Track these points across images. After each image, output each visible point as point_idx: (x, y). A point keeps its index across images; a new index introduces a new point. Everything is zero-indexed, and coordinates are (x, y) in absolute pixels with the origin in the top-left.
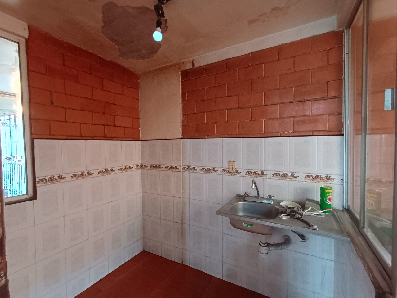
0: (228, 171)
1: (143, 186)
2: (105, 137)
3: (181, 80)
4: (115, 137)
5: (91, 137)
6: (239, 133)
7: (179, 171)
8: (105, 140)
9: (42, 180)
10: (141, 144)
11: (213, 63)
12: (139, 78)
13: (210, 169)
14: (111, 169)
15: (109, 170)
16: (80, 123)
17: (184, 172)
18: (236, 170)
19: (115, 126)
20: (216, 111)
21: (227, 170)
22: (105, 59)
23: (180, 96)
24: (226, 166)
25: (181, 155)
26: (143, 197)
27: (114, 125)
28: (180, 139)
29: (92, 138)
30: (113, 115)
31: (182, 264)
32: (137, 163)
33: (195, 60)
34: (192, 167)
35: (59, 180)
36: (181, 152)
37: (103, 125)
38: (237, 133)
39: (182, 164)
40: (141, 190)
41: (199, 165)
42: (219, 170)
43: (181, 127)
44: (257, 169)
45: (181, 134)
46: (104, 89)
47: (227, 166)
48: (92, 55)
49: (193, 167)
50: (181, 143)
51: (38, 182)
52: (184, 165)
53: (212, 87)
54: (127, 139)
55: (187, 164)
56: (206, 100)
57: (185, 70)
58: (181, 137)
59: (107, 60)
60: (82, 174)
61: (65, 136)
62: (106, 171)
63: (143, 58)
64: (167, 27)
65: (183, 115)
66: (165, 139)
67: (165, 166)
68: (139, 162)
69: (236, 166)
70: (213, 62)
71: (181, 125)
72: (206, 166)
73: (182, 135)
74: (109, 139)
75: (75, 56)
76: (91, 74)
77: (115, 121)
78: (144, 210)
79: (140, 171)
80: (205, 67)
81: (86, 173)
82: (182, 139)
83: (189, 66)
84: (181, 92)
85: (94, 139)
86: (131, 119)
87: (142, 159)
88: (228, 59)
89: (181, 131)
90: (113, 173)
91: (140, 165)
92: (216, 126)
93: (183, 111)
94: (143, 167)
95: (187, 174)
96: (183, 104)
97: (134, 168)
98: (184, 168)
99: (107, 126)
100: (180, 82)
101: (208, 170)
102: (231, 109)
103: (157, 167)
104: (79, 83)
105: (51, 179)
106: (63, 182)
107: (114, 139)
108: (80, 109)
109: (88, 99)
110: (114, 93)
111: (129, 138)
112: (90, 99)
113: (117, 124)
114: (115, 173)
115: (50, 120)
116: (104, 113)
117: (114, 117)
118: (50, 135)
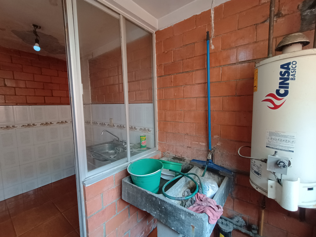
2: (45, 103)
3: (89, 66)
4: (53, 103)
7: (90, 124)
8: (45, 105)
9: (2, 128)
13: (103, 123)
14: (50, 123)
16: (26, 96)
17: (93, 125)
18: (113, 124)
19: (52, 96)
21: (110, 124)
29: (35, 104)
30: (51, 90)
35: (13, 128)
37: (43, 96)
41: (99, 121)
42: (107, 124)
43: (90, 96)
45: (91, 101)
46: (43, 74)
50: (91, 107)
52: (93, 121)
54: (63, 104)
57: (91, 59)
60: (29, 125)
61: (16, 103)
62: (47, 124)
74: (47, 104)
75: (19, 56)
76: (32, 66)
77: (52, 93)
81: (31, 124)
82: (91, 104)
84: (89, 74)
86: (66, 91)
89: (91, 99)
98: (93, 123)
99: (46, 97)
104: (23, 72)
105: (8, 127)
106: (15, 129)
107: (52, 104)
108: (25, 87)
109: (31, 81)
110: (51, 76)
111: (65, 103)
112: (33, 81)
113: (54, 95)
114: (53, 125)
115: (4, 95)
116: (44, 89)
117: (52, 91)
118: (5, 103)
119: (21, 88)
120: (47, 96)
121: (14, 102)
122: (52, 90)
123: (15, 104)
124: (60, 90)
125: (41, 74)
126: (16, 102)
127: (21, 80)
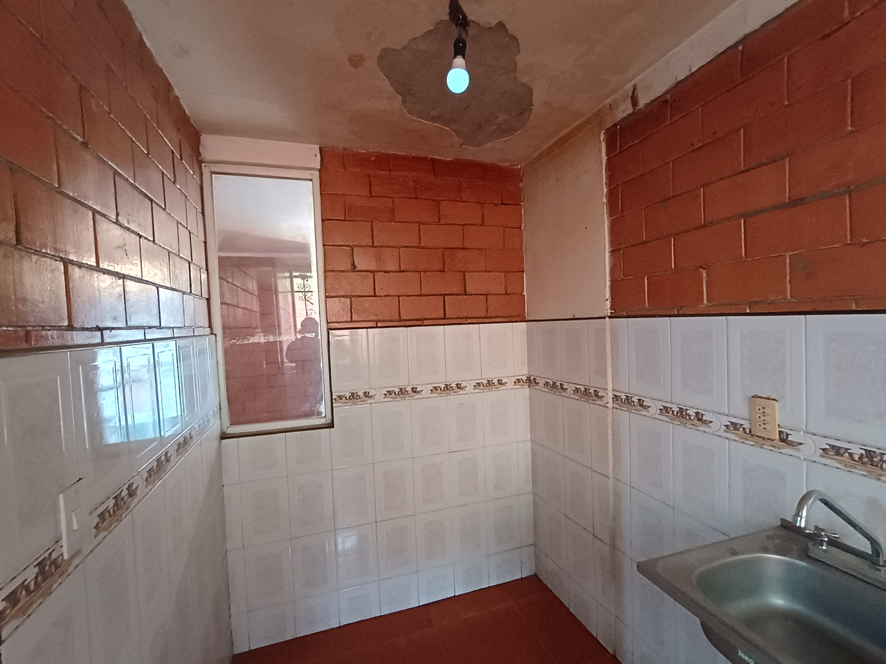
0: (748, 431)
1: (533, 429)
2: (445, 320)
3: (608, 154)
4: (467, 318)
5: (418, 320)
6: (791, 297)
7: (602, 403)
8: (444, 325)
9: (340, 397)
10: (527, 330)
11: (692, 74)
12: (522, 177)
13: (688, 412)
14: (457, 384)
15: (454, 385)
16: (399, 296)
17: (617, 408)
18: (781, 432)
19: (465, 293)
20: (704, 226)
21: (747, 425)
22: (444, 159)
23: (605, 200)
24: (741, 411)
25: (609, 362)
26: (534, 452)
27: (463, 293)
28: (604, 318)
29: (420, 322)
30: (461, 272)
31: (614, 656)
32: (518, 374)
33: (638, 88)
34: (635, 399)
35: (364, 398)
36: (609, 355)
37: (441, 295)
38: (785, 298)
39: (610, 388)
40: (528, 436)
41: (655, 396)
42: (719, 423)
43: (608, 284)
44: (879, 445)
45: (608, 304)
46: (442, 221)
47: (745, 414)
48: (418, 160)
49: (639, 400)
50: (608, 328)
51: (335, 399)
52: (617, 391)
53: (693, 151)
54: (494, 320)
55: (625, 389)
56: (673, 197)
57: (615, 125)
58: (609, 312)
59: (448, 161)
60: (402, 392)
61: (374, 321)
62: (447, 387)
63: (511, 131)
64: (514, 38)
65: (612, 252)
66: (572, 317)
67: (573, 387)
68: (523, 372)
69: (780, 416)
70: (694, 70)
71: (608, 278)
72: (673, 401)
73: (612, 308)
74: (453, 321)
75: (388, 173)
76: (416, 198)
77: (465, 283)
78: (534, 483)
79: (525, 391)
80: (668, 97)
81: (409, 389)
82: (610, 317)
83: (625, 110)
84: (605, 190)
85: (424, 324)
86: (503, 274)
87: (530, 363)
88: (746, 38)
89: (608, 295)
90: (461, 392)
91: (524, 378)
92: (704, 275)
93: (612, 242)
94: (531, 381)
95: (624, 415)
96: (612, 221)
97: (510, 385)
98: (616, 398)
99: (450, 297)
100: (604, 162)
101: (682, 414)
102: (757, 212)
103: (557, 386)
104: (395, 222)
105: (354, 396)
106: (371, 404)
107: (464, 321)
108: (398, 269)
109: (412, 247)
110: (463, 225)
111: (498, 317)
112: (416, 247)
113: (469, 290)
114: (465, 392)
115: (351, 297)
116: (442, 271)
117: (464, 275)
118: (352, 321)
119: (389, 272)
120: (449, 295)
121: (371, 318)
122: (464, 273)
123: (373, 324)
124: (486, 271)
125: (438, 223)
126: (375, 318)
127: (390, 247)
